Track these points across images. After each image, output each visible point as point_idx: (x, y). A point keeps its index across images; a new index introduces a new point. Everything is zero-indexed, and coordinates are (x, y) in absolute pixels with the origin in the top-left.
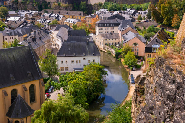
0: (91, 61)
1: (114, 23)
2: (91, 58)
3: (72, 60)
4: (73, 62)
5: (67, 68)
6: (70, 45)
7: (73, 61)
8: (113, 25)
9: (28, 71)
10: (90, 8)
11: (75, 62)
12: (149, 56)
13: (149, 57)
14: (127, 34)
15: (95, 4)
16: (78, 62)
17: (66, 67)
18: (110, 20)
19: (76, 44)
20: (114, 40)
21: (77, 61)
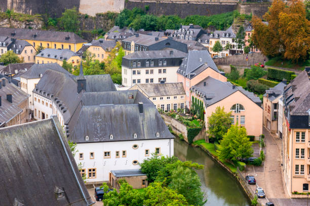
0: (152, 151)
1: (166, 59)
2: (151, 145)
3: (107, 151)
4: (107, 154)
5: (94, 170)
6: (99, 113)
7: (109, 153)
8: (165, 64)
9: (57, 188)
10: (86, 24)
11: (113, 154)
12: (300, 137)
13: (300, 139)
14: (205, 85)
15: (99, 15)
16: (121, 154)
17: (92, 167)
18: (156, 52)
19: (113, 110)
20: (172, 97)
21: (117, 153)
